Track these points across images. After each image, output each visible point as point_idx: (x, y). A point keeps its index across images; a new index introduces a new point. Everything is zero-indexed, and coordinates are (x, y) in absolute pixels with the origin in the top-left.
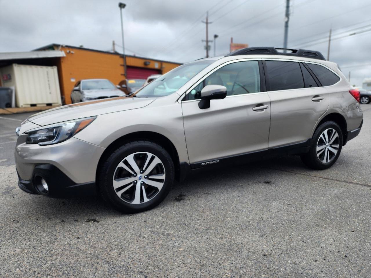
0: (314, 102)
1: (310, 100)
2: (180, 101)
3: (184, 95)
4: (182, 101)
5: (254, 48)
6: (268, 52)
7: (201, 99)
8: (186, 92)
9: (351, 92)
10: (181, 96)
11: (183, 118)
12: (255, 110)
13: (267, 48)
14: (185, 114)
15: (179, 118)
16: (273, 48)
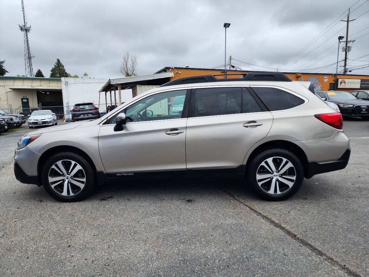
0: (245, 128)
1: (242, 125)
2: (101, 124)
3: (106, 120)
4: (103, 124)
5: (187, 78)
6: (204, 80)
7: (116, 124)
8: (107, 118)
9: (318, 117)
10: (102, 121)
11: (98, 138)
12: (169, 134)
13: (202, 76)
14: (100, 135)
15: (95, 138)
16: (212, 75)
